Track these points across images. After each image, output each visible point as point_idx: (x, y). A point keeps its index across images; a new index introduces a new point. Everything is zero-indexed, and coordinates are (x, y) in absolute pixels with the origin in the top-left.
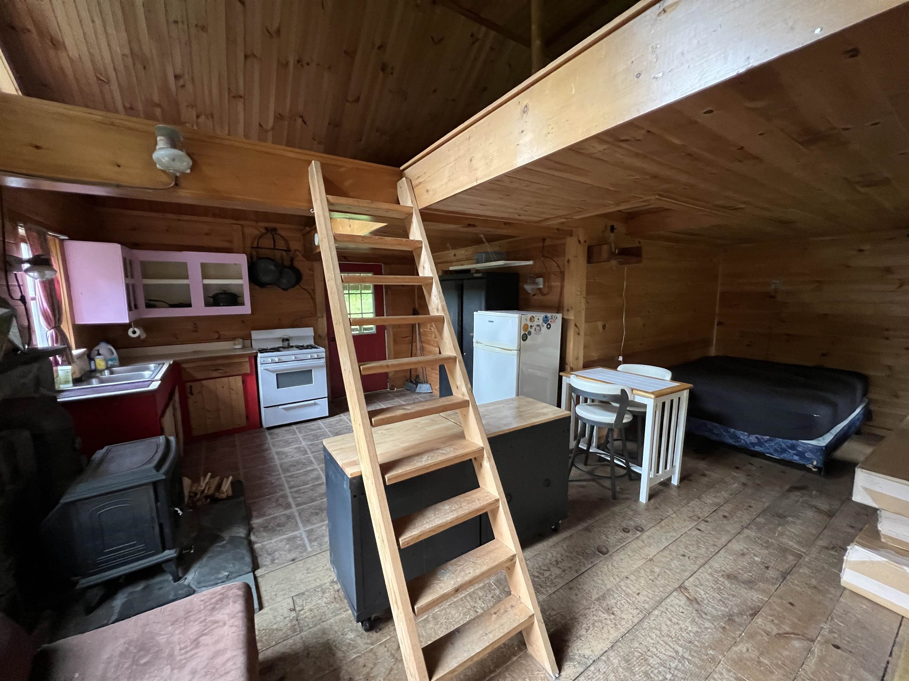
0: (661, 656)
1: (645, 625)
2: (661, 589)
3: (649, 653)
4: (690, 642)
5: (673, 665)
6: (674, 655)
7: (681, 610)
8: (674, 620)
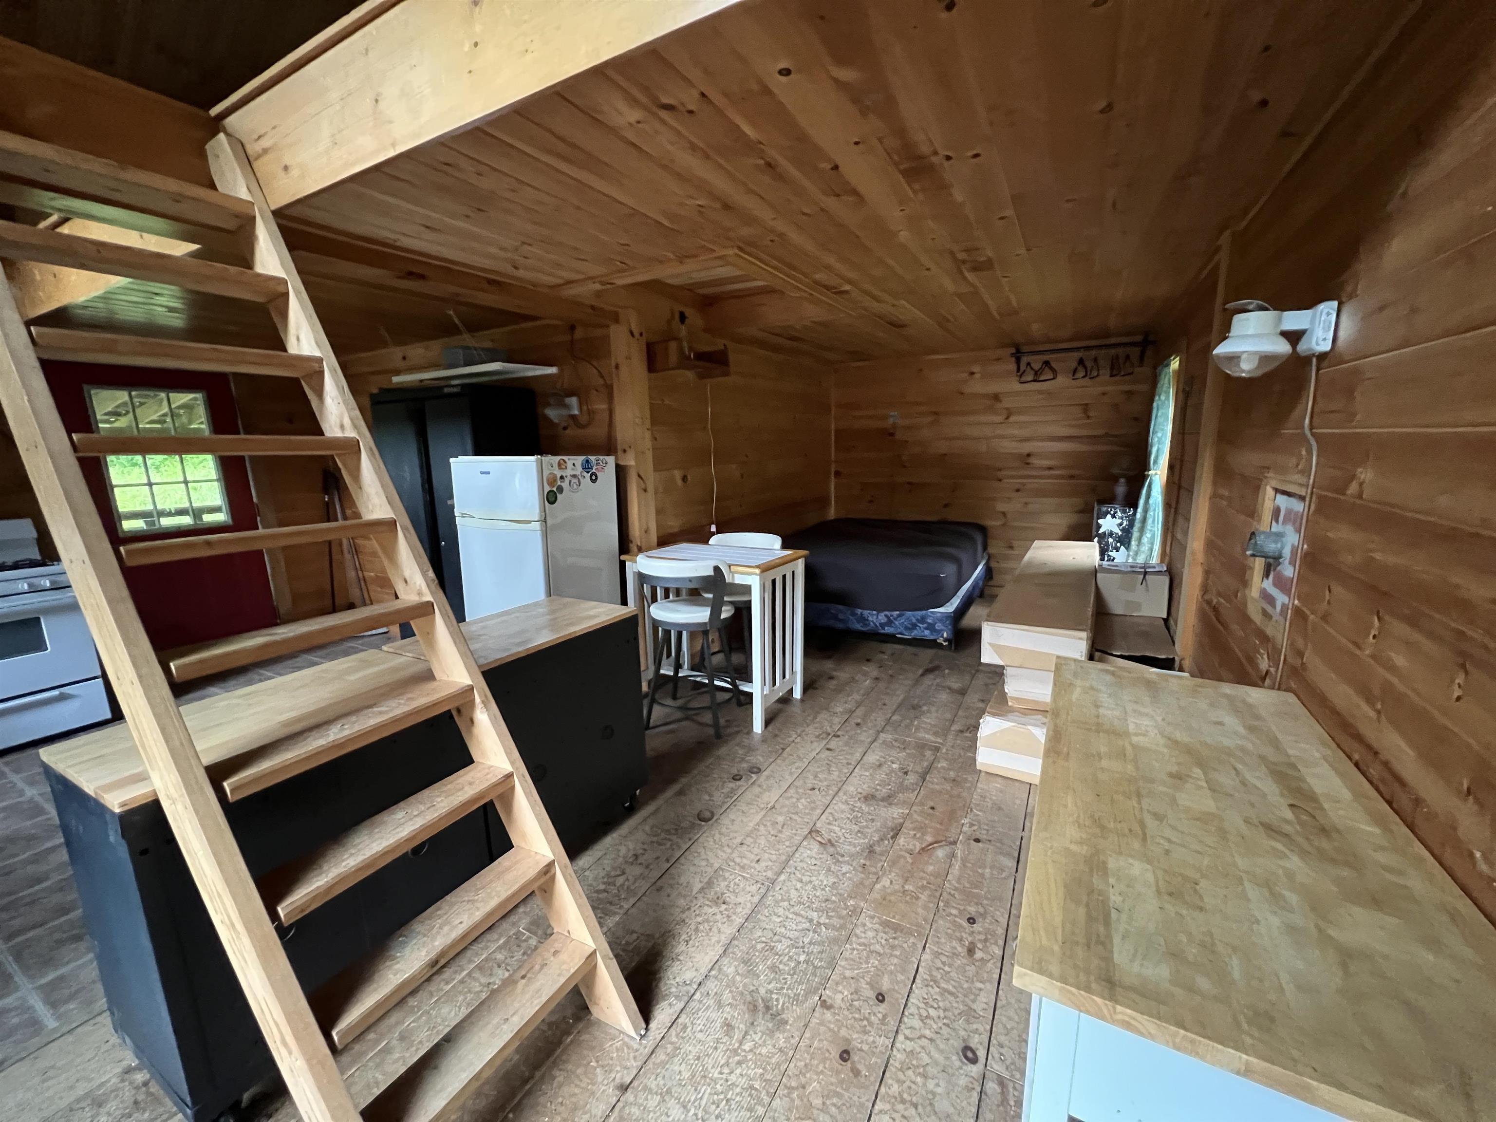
0: (791, 934)
1: (769, 900)
2: (787, 843)
3: (776, 938)
4: (827, 900)
5: (806, 940)
6: (807, 925)
7: (814, 862)
8: (805, 879)
